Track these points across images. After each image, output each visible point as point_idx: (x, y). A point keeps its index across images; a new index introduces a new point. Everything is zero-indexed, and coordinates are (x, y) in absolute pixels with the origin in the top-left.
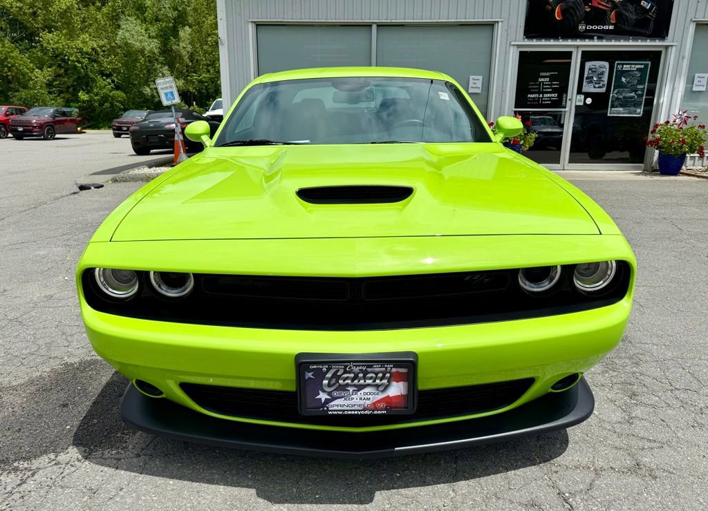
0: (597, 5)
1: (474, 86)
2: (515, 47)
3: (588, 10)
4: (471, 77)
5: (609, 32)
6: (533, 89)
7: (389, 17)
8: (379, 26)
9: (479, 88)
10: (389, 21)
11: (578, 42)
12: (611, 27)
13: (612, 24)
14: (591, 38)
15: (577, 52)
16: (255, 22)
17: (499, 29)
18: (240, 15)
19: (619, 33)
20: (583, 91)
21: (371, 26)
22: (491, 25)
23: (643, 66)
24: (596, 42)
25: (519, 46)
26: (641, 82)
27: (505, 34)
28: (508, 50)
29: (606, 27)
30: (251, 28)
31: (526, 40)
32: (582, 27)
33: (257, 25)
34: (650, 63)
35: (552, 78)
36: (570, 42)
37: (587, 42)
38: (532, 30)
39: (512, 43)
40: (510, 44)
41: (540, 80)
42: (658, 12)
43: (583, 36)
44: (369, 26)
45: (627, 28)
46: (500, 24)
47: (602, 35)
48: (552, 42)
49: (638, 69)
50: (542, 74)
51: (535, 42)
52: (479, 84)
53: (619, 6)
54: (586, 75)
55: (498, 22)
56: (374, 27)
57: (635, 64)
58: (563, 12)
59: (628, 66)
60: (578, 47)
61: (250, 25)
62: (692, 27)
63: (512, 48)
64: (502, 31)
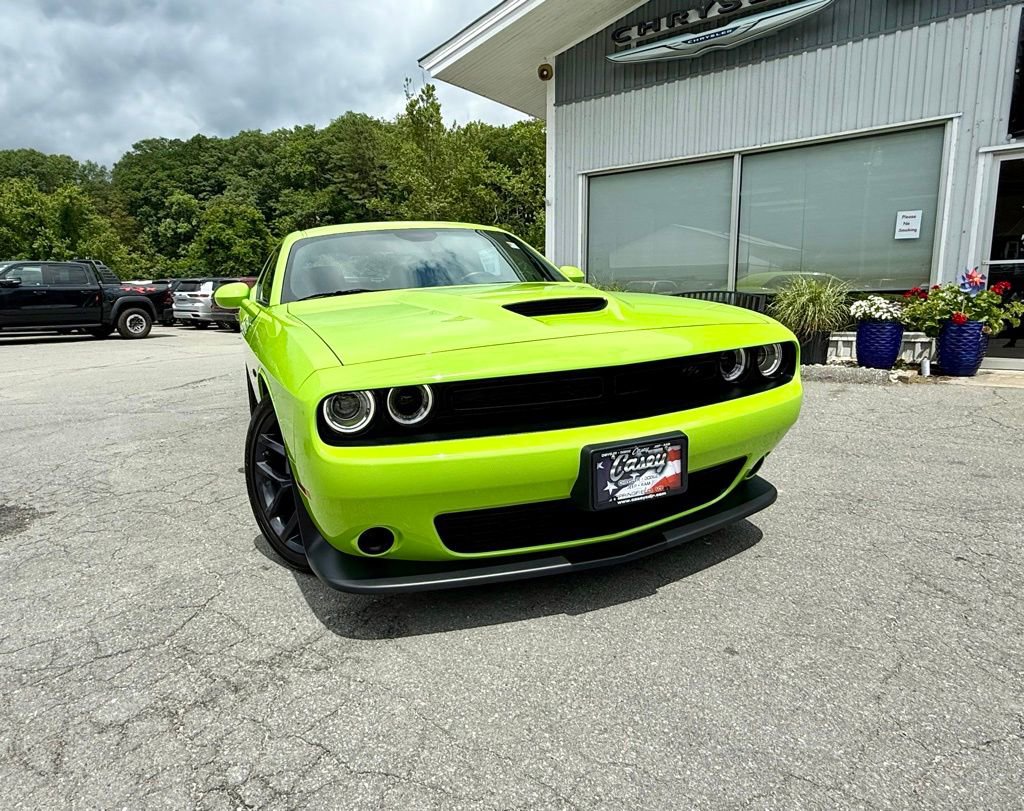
1: (906, 227)
2: (990, 156)
4: (900, 214)
7: (758, 142)
8: (745, 156)
9: (915, 230)
10: (758, 147)
16: (586, 174)
17: (953, 131)
18: (570, 168)
21: (733, 157)
22: (940, 126)
25: (996, 153)
27: (967, 136)
28: (972, 163)
30: (581, 182)
31: (1014, 140)
33: (589, 177)
38: (1023, 122)
39: (981, 151)
40: (978, 153)
44: (730, 158)
46: (956, 121)
52: (916, 224)
55: (951, 119)
56: (737, 158)
61: (580, 178)
63: (982, 160)
64: (960, 133)
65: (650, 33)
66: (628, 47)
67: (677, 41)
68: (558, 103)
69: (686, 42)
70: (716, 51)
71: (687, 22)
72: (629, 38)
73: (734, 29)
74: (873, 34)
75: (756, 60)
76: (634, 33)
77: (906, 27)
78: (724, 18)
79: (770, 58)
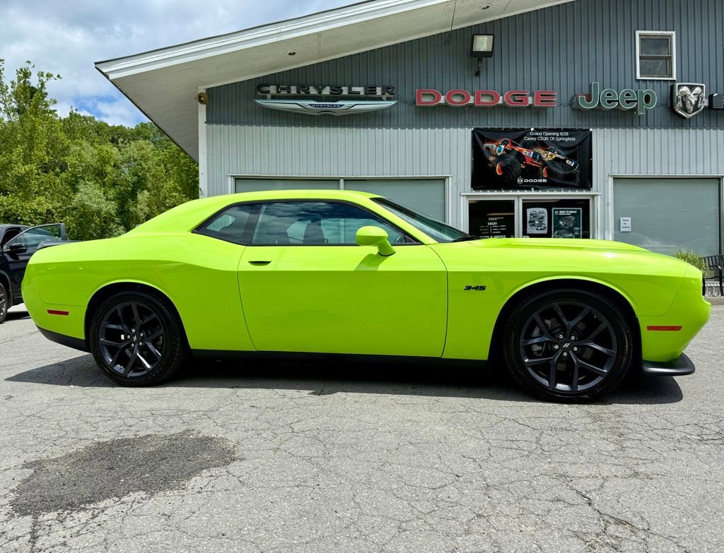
0: (531, 164)
2: (465, 197)
3: (523, 167)
5: (542, 184)
6: (483, 231)
7: (355, 174)
8: (346, 180)
10: (354, 176)
11: (519, 193)
12: (545, 181)
13: (545, 178)
14: (529, 189)
15: (519, 201)
16: (234, 176)
17: (450, 183)
18: (221, 170)
19: (551, 185)
20: (528, 233)
21: (339, 180)
22: (443, 180)
23: (576, 212)
24: (533, 192)
25: (467, 196)
26: (577, 225)
27: (455, 186)
28: (459, 200)
29: (540, 181)
30: (230, 181)
31: (474, 191)
32: (520, 181)
33: (236, 179)
34: (581, 209)
35: (499, 222)
36: (511, 193)
37: (526, 193)
38: (477, 183)
39: (462, 194)
40: (460, 195)
41: (489, 224)
42: (581, 169)
43: (522, 188)
44: (337, 180)
45: (557, 181)
46: (450, 178)
47: (538, 187)
48: (496, 193)
49: (572, 215)
50: (490, 219)
51: (481, 193)
53: (549, 164)
54: (528, 220)
55: (448, 177)
56: (342, 181)
57: (569, 210)
58: (502, 169)
59: (563, 212)
60: (518, 196)
61: (229, 179)
62: (611, 181)
63: (462, 198)
64: (452, 184)
65: (284, 93)
66: (265, 98)
67: (306, 103)
68: (208, 122)
69: (311, 105)
70: (329, 115)
71: (309, 93)
72: (268, 92)
73: (341, 106)
74: (410, 127)
75: (351, 126)
76: (273, 89)
77: (426, 127)
78: (333, 97)
79: (358, 126)
